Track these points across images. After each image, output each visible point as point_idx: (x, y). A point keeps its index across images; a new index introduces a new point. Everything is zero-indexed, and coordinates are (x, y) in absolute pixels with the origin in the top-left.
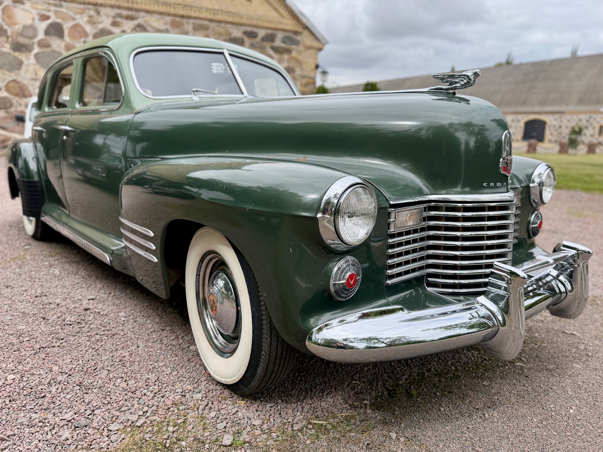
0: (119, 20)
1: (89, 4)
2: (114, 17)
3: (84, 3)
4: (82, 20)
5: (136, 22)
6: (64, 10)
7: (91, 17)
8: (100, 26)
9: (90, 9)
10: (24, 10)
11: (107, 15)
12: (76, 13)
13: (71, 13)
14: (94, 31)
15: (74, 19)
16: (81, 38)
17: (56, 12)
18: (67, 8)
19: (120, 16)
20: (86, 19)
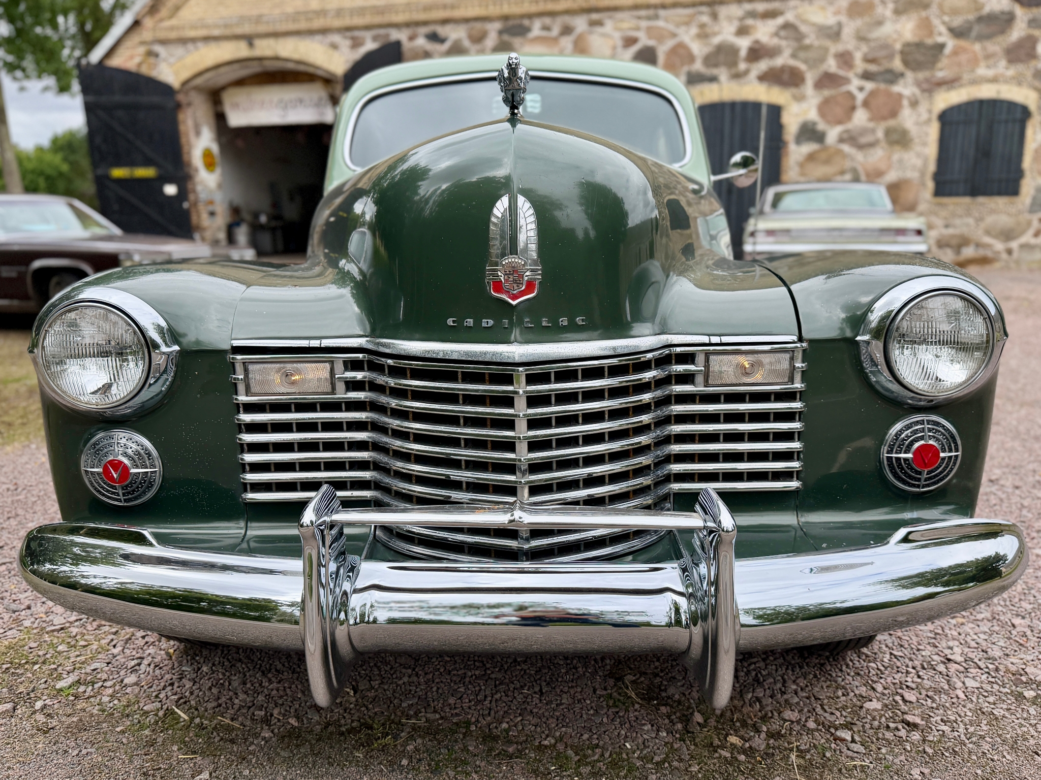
0: (750, 22)
1: (702, 4)
2: (741, 19)
3: (694, 5)
4: (688, 36)
5: (780, 21)
6: (660, 23)
7: (702, 26)
8: (716, 40)
9: (701, 13)
10: (604, 35)
11: (730, 19)
12: (678, 25)
13: (671, 27)
14: (706, 50)
15: (674, 35)
16: (682, 65)
17: (649, 30)
18: (666, 20)
19: (752, 14)
20: (694, 30)
